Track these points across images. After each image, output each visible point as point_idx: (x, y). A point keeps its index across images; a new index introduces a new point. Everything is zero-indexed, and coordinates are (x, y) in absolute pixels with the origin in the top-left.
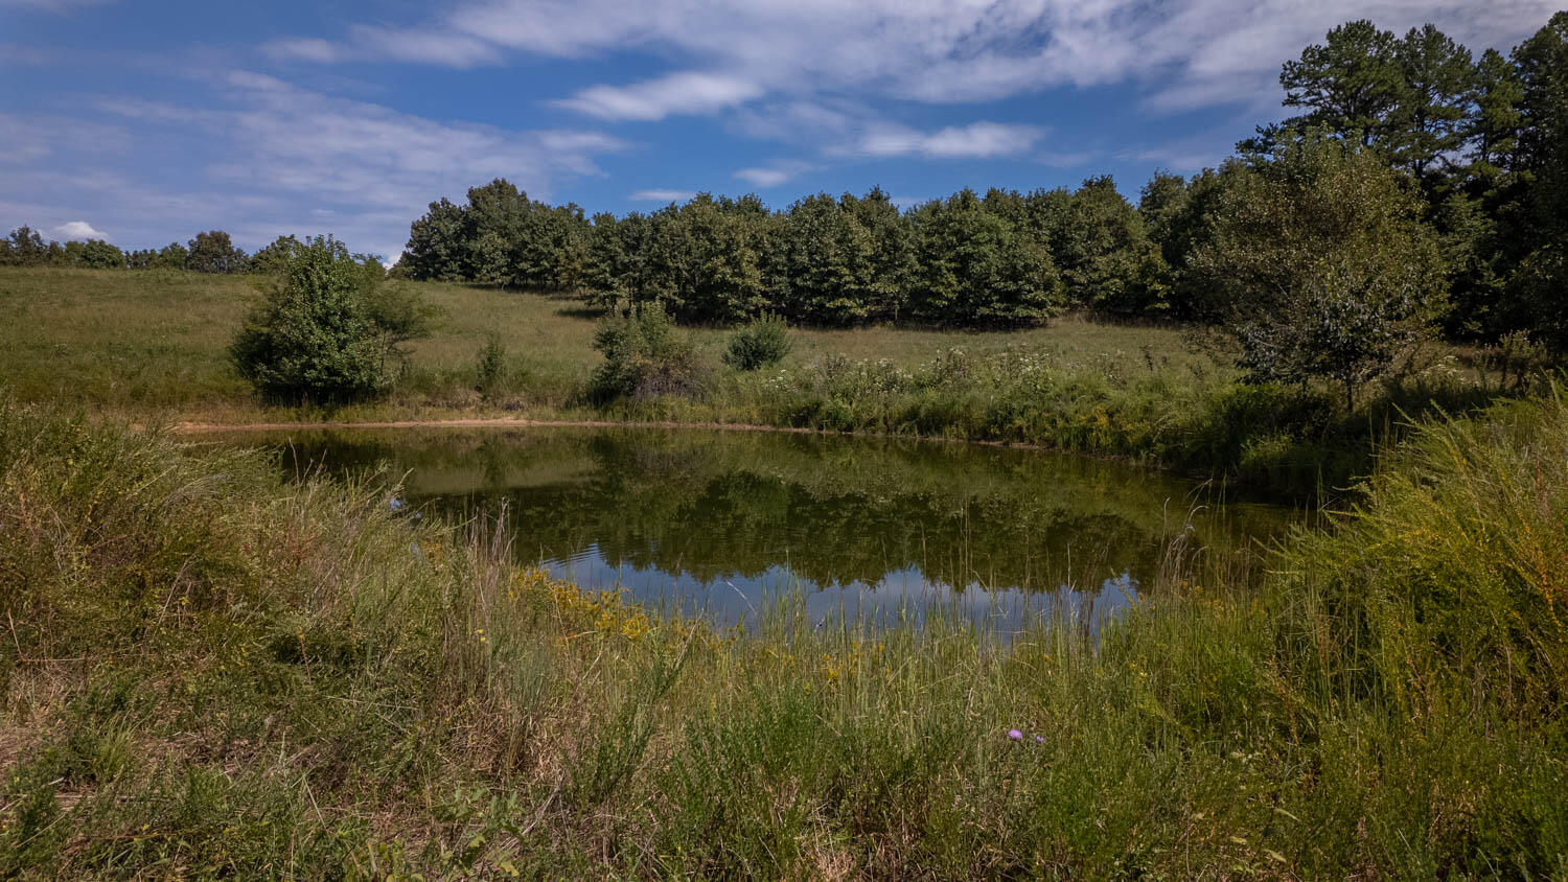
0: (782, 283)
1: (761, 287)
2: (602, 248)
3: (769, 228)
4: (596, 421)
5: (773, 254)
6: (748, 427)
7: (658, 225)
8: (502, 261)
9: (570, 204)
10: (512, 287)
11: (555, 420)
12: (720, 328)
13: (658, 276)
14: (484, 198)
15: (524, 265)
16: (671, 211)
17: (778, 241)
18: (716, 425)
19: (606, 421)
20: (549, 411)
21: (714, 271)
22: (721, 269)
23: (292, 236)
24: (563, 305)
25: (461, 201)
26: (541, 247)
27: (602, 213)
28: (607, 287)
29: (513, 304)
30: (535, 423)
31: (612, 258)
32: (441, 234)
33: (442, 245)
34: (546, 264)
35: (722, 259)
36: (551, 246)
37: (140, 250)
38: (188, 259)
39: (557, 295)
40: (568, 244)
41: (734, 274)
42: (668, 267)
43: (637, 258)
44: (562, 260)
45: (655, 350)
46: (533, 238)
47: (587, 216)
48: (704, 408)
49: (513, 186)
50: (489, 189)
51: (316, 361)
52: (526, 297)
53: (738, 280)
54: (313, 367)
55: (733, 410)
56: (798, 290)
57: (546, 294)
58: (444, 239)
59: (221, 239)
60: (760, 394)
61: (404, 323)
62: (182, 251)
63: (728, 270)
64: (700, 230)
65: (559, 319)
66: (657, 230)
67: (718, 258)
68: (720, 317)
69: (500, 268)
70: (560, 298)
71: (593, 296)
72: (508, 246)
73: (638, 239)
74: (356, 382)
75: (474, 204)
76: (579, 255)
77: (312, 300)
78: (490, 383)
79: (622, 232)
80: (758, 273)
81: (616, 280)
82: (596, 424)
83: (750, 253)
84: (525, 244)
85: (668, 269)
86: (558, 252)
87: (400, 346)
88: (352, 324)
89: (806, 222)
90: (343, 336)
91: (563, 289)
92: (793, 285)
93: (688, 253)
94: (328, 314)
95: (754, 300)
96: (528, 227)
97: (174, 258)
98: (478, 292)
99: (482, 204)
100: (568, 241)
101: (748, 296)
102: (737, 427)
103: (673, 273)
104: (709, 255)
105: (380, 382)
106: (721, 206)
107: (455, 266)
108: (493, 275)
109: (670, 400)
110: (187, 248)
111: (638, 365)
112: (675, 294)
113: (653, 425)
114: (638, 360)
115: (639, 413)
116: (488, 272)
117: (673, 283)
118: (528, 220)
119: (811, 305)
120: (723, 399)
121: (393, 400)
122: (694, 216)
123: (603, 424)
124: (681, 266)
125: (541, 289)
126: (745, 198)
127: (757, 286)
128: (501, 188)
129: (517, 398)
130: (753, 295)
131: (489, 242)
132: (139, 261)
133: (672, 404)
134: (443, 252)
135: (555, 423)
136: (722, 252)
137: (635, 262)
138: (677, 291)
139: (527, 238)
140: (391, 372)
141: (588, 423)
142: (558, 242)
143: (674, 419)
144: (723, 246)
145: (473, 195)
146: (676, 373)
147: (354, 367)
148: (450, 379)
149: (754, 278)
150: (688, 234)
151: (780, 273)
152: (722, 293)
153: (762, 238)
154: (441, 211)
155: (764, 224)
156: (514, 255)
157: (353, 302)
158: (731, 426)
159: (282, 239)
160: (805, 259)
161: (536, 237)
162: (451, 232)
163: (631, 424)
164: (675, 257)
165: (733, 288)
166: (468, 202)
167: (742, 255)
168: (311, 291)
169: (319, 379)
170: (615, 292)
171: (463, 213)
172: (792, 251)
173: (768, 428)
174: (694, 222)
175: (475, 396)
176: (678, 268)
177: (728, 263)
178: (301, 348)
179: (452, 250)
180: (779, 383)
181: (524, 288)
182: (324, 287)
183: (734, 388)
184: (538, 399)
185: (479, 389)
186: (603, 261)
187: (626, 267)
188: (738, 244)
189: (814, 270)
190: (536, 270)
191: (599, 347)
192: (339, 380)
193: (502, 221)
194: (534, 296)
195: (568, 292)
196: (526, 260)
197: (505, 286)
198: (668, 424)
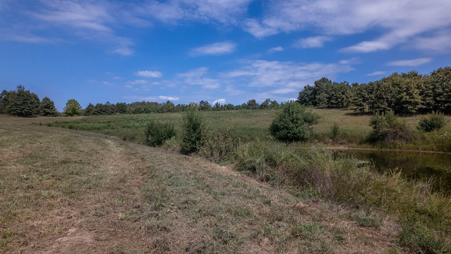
0: (429, 100)
1: (421, 102)
2: (359, 94)
3: (423, 81)
4: (371, 148)
5: (426, 90)
6: (432, 152)
7: (379, 85)
8: (326, 100)
9: (344, 81)
10: (329, 107)
11: (357, 148)
12: (404, 116)
13: (380, 101)
14: (319, 83)
15: (332, 101)
16: (384, 80)
17: (428, 85)
18: (417, 151)
19: (374, 148)
20: (354, 145)
21: (402, 98)
22: (405, 97)
23: (269, 99)
24: (346, 112)
25: (312, 85)
26: (338, 95)
27: (355, 83)
28: (361, 105)
29: (330, 112)
30: (351, 148)
31: (363, 97)
32: (307, 95)
33: (307, 97)
34: (339, 100)
35: (405, 93)
36: (341, 95)
37: (237, 105)
38: (247, 106)
39: (343, 109)
40: (347, 94)
41: (410, 98)
42: (384, 98)
43: (372, 96)
44: (345, 98)
45: (391, 126)
46: (335, 93)
47: (350, 84)
48: (412, 145)
49: (327, 79)
50: (320, 80)
51: (291, 131)
52: (334, 110)
53: (412, 100)
54: (290, 133)
55: (425, 146)
56: (438, 102)
57: (340, 109)
58: (308, 96)
59: (254, 101)
60: (436, 140)
61: (312, 121)
62: (246, 105)
63: (408, 97)
64: (394, 85)
65: (346, 116)
66: (379, 86)
67: (403, 93)
68: (404, 113)
69: (325, 102)
70: (344, 110)
71: (356, 109)
72: (328, 96)
73: (372, 90)
74: (300, 137)
75: (316, 85)
76: (351, 97)
77: (290, 116)
78: (335, 136)
79: (366, 88)
80: (420, 97)
81: (365, 103)
82: (371, 149)
83: (417, 90)
84: (333, 95)
85: (383, 98)
86: (344, 96)
87: (310, 127)
88: (299, 122)
89: (441, 77)
90: (297, 125)
91: (345, 107)
92: (435, 100)
93: (391, 92)
94: (293, 119)
95: (419, 106)
96: (334, 90)
97: (244, 107)
98: (319, 110)
99: (318, 85)
100: (347, 92)
101: (416, 105)
102: (427, 152)
103: (386, 100)
104: (399, 93)
105: (305, 137)
106: (402, 76)
107: (310, 103)
108: (323, 104)
109: (398, 142)
110: (247, 104)
111: (386, 131)
112: (386, 106)
113: (392, 150)
114: (386, 129)
115: (386, 146)
116: (322, 104)
117: (385, 103)
118: (334, 88)
119: (444, 106)
120: (419, 142)
121: (309, 141)
122: (393, 81)
123: (373, 149)
124: (388, 97)
125: (338, 108)
126: (411, 72)
127: (419, 101)
128: (324, 80)
129: (344, 141)
130: (418, 105)
131: (323, 96)
132: (238, 108)
133: (399, 143)
134: (307, 99)
135: (357, 149)
136: (405, 91)
137: (371, 97)
138: (387, 105)
139: (333, 93)
140: (308, 134)
141: (368, 149)
142: (343, 93)
143: (400, 148)
144: (405, 89)
145: (316, 83)
146: (401, 133)
147: (300, 133)
148: (324, 135)
149: (418, 99)
150: (391, 87)
151: (429, 96)
152: (405, 105)
153: (421, 85)
154: (307, 88)
155: (422, 80)
156: (329, 99)
157: (299, 116)
158: (424, 151)
159: (267, 100)
160: (441, 90)
161: (336, 93)
162: (310, 94)
163: (383, 150)
164: (386, 94)
165: (410, 103)
166: (314, 85)
167: (413, 92)
168: (289, 114)
169: (291, 136)
170: (364, 107)
171: (313, 88)
172: (435, 88)
173: (441, 152)
174: (393, 82)
175: (331, 140)
176: (387, 98)
177: (407, 95)
178: (287, 128)
179: (310, 98)
180: (445, 136)
181: (332, 107)
182: (292, 113)
183: (423, 138)
184: (350, 141)
185: (331, 138)
186: (360, 98)
187: (368, 99)
188: (411, 88)
189: (445, 94)
190: (336, 102)
191: (371, 125)
192: (296, 136)
193: (326, 89)
194: (336, 110)
195: (346, 108)
196: (333, 99)
197: (327, 107)
198: (398, 150)
